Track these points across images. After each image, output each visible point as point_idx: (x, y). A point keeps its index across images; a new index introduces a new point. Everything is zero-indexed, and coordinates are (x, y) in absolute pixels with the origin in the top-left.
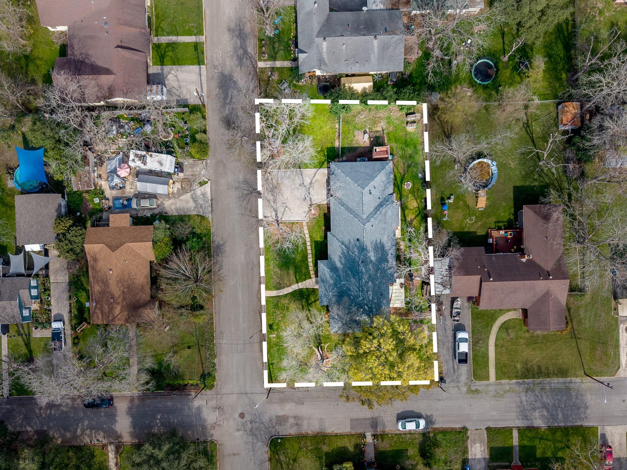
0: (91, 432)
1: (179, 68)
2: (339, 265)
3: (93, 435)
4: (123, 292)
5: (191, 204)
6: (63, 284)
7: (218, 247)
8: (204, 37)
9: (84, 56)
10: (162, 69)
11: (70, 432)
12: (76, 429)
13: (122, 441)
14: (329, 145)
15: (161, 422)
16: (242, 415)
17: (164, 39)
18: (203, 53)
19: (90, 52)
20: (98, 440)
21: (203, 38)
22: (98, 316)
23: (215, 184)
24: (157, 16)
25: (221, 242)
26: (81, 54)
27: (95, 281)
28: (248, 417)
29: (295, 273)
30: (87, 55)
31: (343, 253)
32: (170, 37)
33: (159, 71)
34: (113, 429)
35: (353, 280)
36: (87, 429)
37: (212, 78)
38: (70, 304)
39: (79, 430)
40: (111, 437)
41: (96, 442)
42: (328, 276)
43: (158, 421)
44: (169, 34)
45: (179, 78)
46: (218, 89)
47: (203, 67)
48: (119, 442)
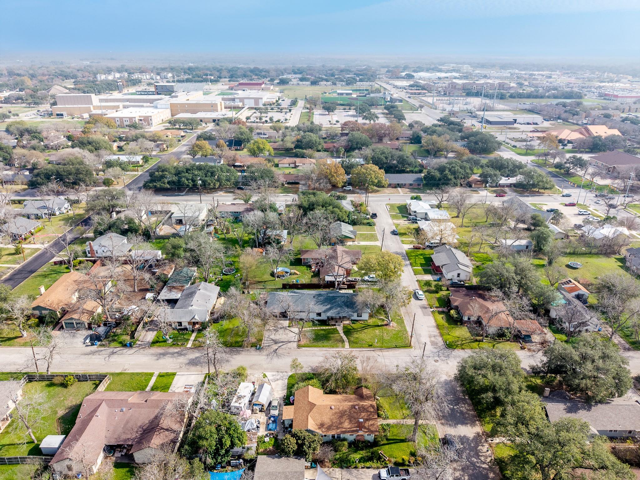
0: (482, 456)
2: (329, 306)
3: (484, 454)
5: (280, 382)
6: (343, 473)
7: (313, 370)
9: (141, 429)
11: (488, 474)
12: (483, 468)
13: (481, 432)
15: (456, 405)
16: (436, 361)
19: (139, 424)
20: (488, 451)
22: (371, 425)
23: (267, 369)
25: (310, 368)
26: (137, 432)
27: (341, 426)
28: (437, 358)
29: (332, 334)
30: (140, 427)
31: (321, 304)
34: (473, 439)
35: (338, 299)
36: (480, 459)
37: (188, 369)
38: (362, 468)
39: (484, 466)
40: (481, 441)
41: (490, 452)
42: (335, 311)
43: (455, 407)
47: (178, 373)
48: (483, 435)
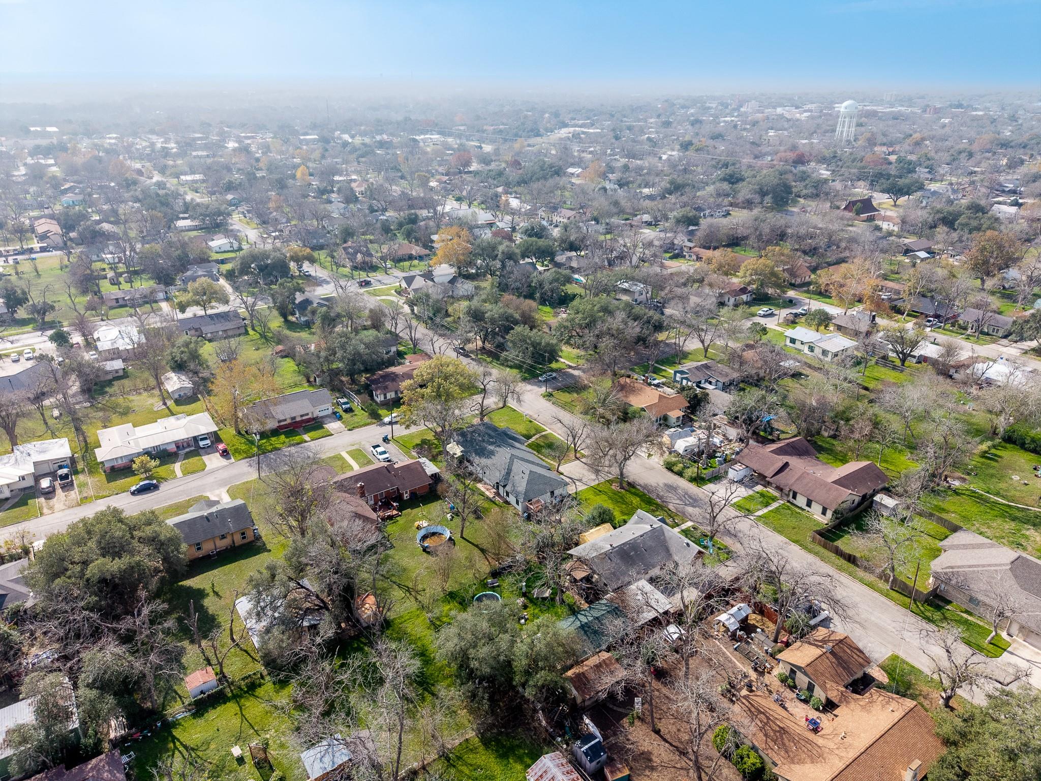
1: (744, 496)
10: (753, 491)
17: (775, 505)
32: (773, 507)
33: (754, 489)
44: (777, 508)
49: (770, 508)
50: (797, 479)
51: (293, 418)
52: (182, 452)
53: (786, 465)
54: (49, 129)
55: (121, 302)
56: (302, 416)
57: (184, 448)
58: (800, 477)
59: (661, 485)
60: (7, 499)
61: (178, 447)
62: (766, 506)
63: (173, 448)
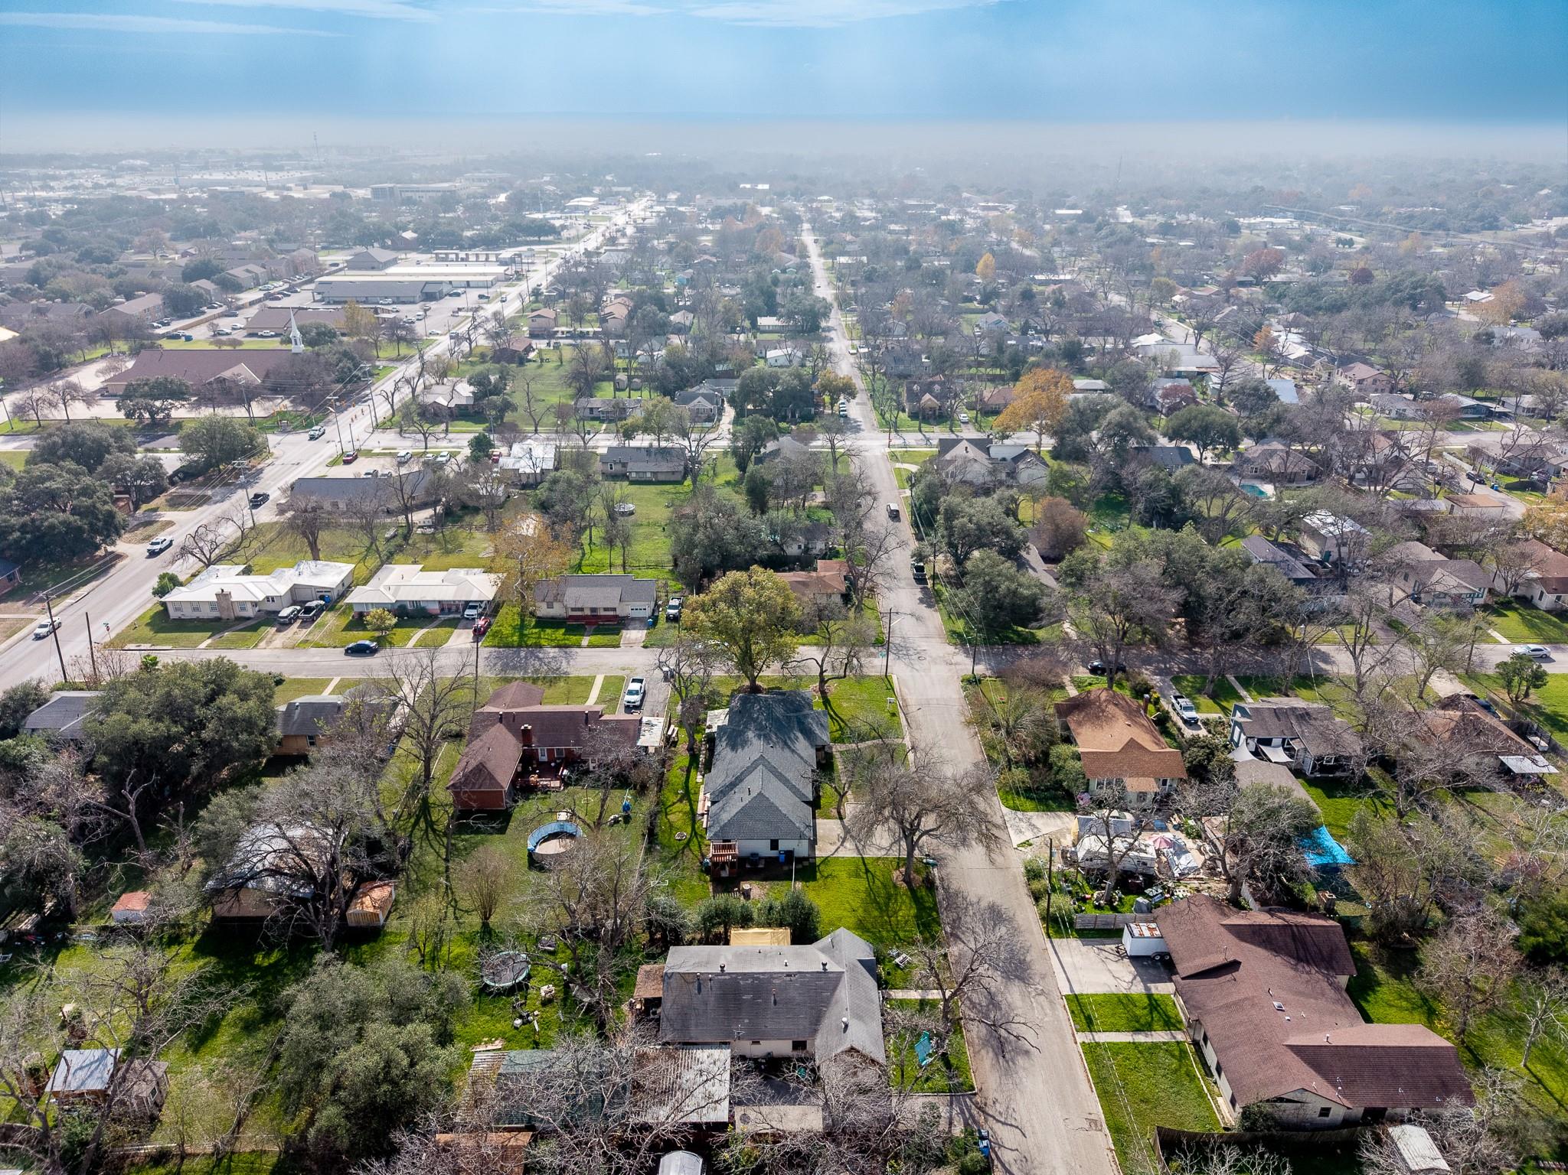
1: (1115, 990)
4: (1103, 711)
5: (1037, 822)
8: (1079, 1041)
10: (1147, 989)
14: (811, 884)
17: (1160, 1036)
18: (1072, 1012)
21: (1081, 1037)
24: (1192, 1078)
32: (1149, 1040)
33: (1152, 986)
37: (1043, 977)
44: (1155, 1046)
45: (1109, 976)
46: (1028, 959)
47: (1066, 991)
49: (1141, 1038)
50: (1227, 1006)
51: (593, 610)
52: (443, 617)
53: (1233, 966)
54: (760, 187)
55: (595, 413)
56: (606, 609)
57: (450, 611)
58: (1235, 1004)
59: (984, 904)
60: (249, 619)
61: (442, 610)
62: (1137, 1030)
63: (436, 608)
